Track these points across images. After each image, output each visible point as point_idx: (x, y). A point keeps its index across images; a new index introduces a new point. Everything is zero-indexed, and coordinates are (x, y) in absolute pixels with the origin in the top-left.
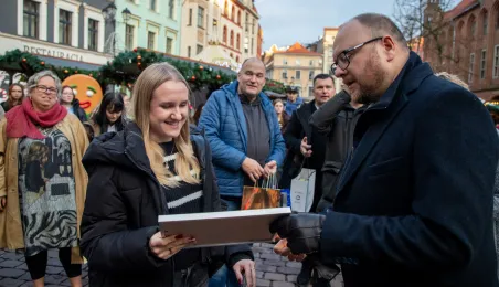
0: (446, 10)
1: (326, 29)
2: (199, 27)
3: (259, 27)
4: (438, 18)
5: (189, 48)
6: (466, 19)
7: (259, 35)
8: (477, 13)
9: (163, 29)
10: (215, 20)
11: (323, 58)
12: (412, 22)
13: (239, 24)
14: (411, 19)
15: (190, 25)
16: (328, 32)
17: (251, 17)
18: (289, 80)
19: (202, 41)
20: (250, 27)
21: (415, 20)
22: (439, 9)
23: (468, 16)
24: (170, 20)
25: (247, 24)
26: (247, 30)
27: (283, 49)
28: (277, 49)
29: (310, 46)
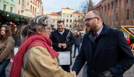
0: (94, 6)
1: (62, 9)
2: (22, 4)
3: (42, 6)
4: (92, 8)
5: (19, 11)
6: (98, 9)
7: (42, 9)
8: (101, 7)
9: (9, 4)
10: (28, 3)
11: (61, 16)
12: (85, 8)
13: (36, 5)
14: (85, 7)
15: (19, 4)
16: (63, 9)
17: (40, 3)
18: (51, 23)
19: (23, 9)
20: (40, 6)
21: (86, 8)
22: (92, 6)
23: (99, 8)
24: (12, 1)
25: (38, 5)
26: (38, 7)
27: (50, 13)
28: (48, 13)
29: (58, 13)
